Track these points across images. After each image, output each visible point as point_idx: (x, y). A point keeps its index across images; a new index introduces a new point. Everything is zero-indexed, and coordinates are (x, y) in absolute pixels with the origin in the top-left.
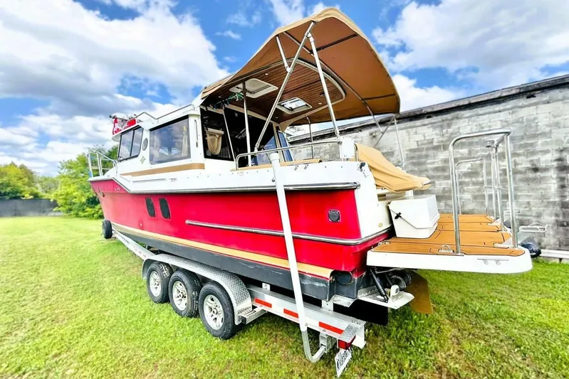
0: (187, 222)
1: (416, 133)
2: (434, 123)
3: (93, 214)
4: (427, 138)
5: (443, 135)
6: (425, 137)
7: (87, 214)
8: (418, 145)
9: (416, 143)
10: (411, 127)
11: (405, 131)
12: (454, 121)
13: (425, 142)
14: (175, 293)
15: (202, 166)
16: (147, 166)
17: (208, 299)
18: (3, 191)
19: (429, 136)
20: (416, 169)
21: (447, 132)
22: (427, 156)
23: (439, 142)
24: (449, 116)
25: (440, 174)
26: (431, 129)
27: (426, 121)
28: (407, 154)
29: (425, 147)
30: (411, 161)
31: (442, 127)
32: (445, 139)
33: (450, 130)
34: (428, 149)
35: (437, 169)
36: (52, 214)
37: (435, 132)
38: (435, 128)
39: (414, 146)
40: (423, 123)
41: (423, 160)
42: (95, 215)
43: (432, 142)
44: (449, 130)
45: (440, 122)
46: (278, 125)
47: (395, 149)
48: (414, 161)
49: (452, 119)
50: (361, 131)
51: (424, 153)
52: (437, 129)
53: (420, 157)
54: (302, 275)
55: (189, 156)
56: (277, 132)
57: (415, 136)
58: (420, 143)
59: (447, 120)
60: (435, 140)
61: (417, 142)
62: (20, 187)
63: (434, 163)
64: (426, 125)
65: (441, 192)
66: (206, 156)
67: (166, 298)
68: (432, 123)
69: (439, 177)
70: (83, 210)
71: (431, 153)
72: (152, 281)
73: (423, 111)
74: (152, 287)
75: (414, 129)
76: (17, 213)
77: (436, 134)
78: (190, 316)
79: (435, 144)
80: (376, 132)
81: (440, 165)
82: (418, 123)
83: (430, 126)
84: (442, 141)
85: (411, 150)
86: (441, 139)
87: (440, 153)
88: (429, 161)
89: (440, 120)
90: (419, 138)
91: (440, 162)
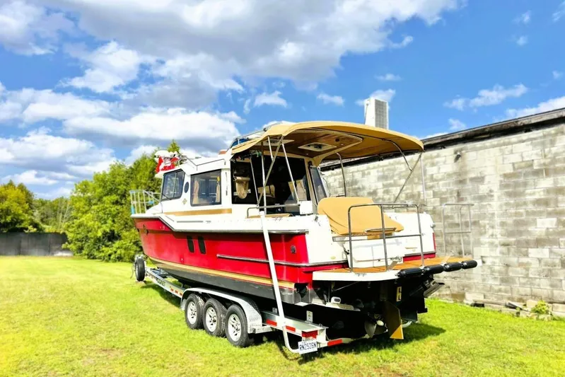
0: (218, 255)
1: (511, 152)
2: (535, 139)
3: (110, 255)
4: (526, 159)
5: (545, 156)
6: (523, 157)
7: (102, 254)
8: (514, 168)
9: (511, 166)
10: (504, 144)
11: (498, 148)
12: (558, 137)
13: (523, 164)
14: (208, 319)
15: (230, 211)
16: (188, 207)
17: (231, 318)
18: (2, 221)
19: (527, 156)
20: (512, 202)
21: (550, 151)
22: (525, 184)
23: (540, 165)
24: (552, 130)
25: (542, 208)
26: (531, 147)
27: (524, 136)
28: (501, 181)
29: (524, 171)
30: (506, 190)
31: (543, 144)
32: (547, 161)
33: (554, 150)
34: (525, 175)
35: (538, 202)
36: (60, 254)
37: (535, 152)
38: (535, 146)
39: (509, 170)
40: (521, 139)
41: (521, 189)
42: (112, 257)
43: (531, 165)
44: (552, 149)
45: (541, 137)
46: (311, 159)
47: (486, 173)
48: (511, 190)
49: (556, 134)
50: (444, 148)
51: (522, 179)
52: (538, 147)
53: (517, 185)
54: (281, 289)
55: (220, 203)
56: (309, 168)
57: (511, 155)
58: (516, 166)
59: (549, 134)
60: (535, 162)
61: (513, 164)
62: (20, 215)
63: (534, 194)
64: (523, 141)
65: (544, 234)
66: (233, 202)
67: (201, 325)
68: (531, 139)
69: (540, 213)
70: (99, 248)
71: (531, 179)
72: (189, 312)
73: (519, 123)
74: (189, 316)
75: (510, 147)
76: (20, 252)
77: (537, 154)
78: (218, 336)
79: (536, 167)
80: (462, 150)
81: (543, 197)
82: (513, 138)
83: (529, 143)
84: (544, 164)
85: (505, 176)
86: (542, 161)
87: (541, 180)
88: (528, 191)
89: (541, 134)
90: (516, 158)
91: (542, 193)
